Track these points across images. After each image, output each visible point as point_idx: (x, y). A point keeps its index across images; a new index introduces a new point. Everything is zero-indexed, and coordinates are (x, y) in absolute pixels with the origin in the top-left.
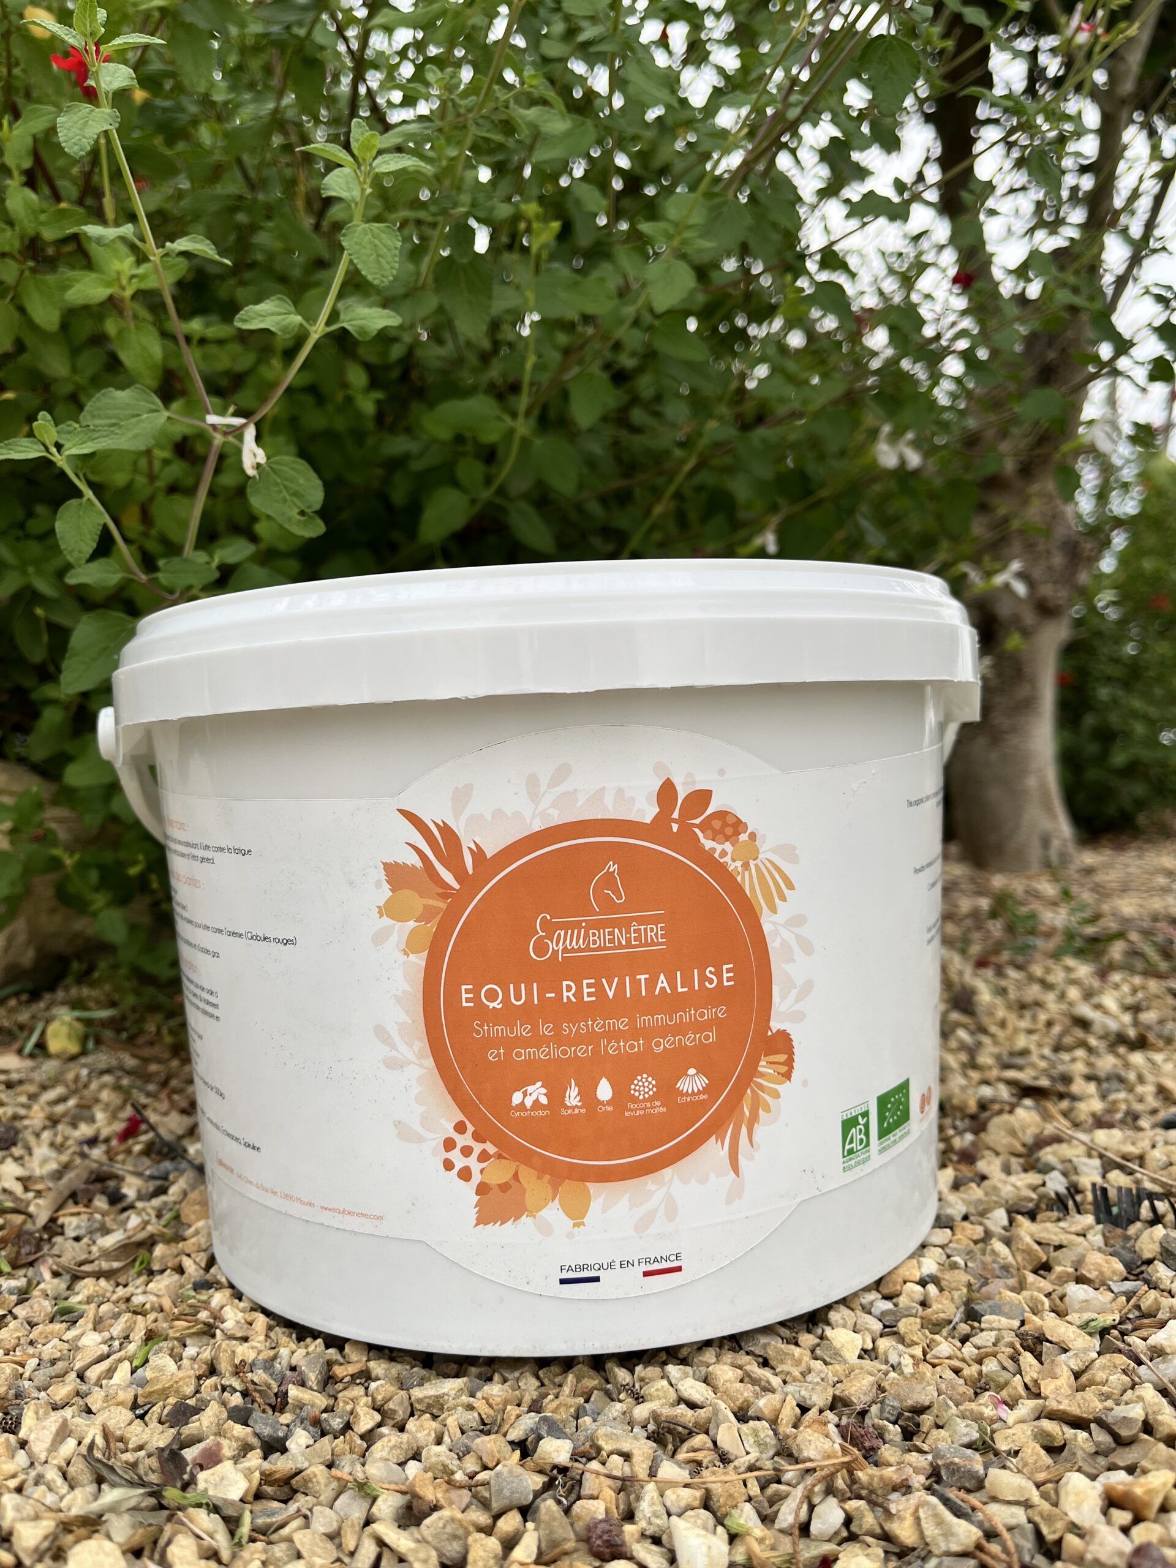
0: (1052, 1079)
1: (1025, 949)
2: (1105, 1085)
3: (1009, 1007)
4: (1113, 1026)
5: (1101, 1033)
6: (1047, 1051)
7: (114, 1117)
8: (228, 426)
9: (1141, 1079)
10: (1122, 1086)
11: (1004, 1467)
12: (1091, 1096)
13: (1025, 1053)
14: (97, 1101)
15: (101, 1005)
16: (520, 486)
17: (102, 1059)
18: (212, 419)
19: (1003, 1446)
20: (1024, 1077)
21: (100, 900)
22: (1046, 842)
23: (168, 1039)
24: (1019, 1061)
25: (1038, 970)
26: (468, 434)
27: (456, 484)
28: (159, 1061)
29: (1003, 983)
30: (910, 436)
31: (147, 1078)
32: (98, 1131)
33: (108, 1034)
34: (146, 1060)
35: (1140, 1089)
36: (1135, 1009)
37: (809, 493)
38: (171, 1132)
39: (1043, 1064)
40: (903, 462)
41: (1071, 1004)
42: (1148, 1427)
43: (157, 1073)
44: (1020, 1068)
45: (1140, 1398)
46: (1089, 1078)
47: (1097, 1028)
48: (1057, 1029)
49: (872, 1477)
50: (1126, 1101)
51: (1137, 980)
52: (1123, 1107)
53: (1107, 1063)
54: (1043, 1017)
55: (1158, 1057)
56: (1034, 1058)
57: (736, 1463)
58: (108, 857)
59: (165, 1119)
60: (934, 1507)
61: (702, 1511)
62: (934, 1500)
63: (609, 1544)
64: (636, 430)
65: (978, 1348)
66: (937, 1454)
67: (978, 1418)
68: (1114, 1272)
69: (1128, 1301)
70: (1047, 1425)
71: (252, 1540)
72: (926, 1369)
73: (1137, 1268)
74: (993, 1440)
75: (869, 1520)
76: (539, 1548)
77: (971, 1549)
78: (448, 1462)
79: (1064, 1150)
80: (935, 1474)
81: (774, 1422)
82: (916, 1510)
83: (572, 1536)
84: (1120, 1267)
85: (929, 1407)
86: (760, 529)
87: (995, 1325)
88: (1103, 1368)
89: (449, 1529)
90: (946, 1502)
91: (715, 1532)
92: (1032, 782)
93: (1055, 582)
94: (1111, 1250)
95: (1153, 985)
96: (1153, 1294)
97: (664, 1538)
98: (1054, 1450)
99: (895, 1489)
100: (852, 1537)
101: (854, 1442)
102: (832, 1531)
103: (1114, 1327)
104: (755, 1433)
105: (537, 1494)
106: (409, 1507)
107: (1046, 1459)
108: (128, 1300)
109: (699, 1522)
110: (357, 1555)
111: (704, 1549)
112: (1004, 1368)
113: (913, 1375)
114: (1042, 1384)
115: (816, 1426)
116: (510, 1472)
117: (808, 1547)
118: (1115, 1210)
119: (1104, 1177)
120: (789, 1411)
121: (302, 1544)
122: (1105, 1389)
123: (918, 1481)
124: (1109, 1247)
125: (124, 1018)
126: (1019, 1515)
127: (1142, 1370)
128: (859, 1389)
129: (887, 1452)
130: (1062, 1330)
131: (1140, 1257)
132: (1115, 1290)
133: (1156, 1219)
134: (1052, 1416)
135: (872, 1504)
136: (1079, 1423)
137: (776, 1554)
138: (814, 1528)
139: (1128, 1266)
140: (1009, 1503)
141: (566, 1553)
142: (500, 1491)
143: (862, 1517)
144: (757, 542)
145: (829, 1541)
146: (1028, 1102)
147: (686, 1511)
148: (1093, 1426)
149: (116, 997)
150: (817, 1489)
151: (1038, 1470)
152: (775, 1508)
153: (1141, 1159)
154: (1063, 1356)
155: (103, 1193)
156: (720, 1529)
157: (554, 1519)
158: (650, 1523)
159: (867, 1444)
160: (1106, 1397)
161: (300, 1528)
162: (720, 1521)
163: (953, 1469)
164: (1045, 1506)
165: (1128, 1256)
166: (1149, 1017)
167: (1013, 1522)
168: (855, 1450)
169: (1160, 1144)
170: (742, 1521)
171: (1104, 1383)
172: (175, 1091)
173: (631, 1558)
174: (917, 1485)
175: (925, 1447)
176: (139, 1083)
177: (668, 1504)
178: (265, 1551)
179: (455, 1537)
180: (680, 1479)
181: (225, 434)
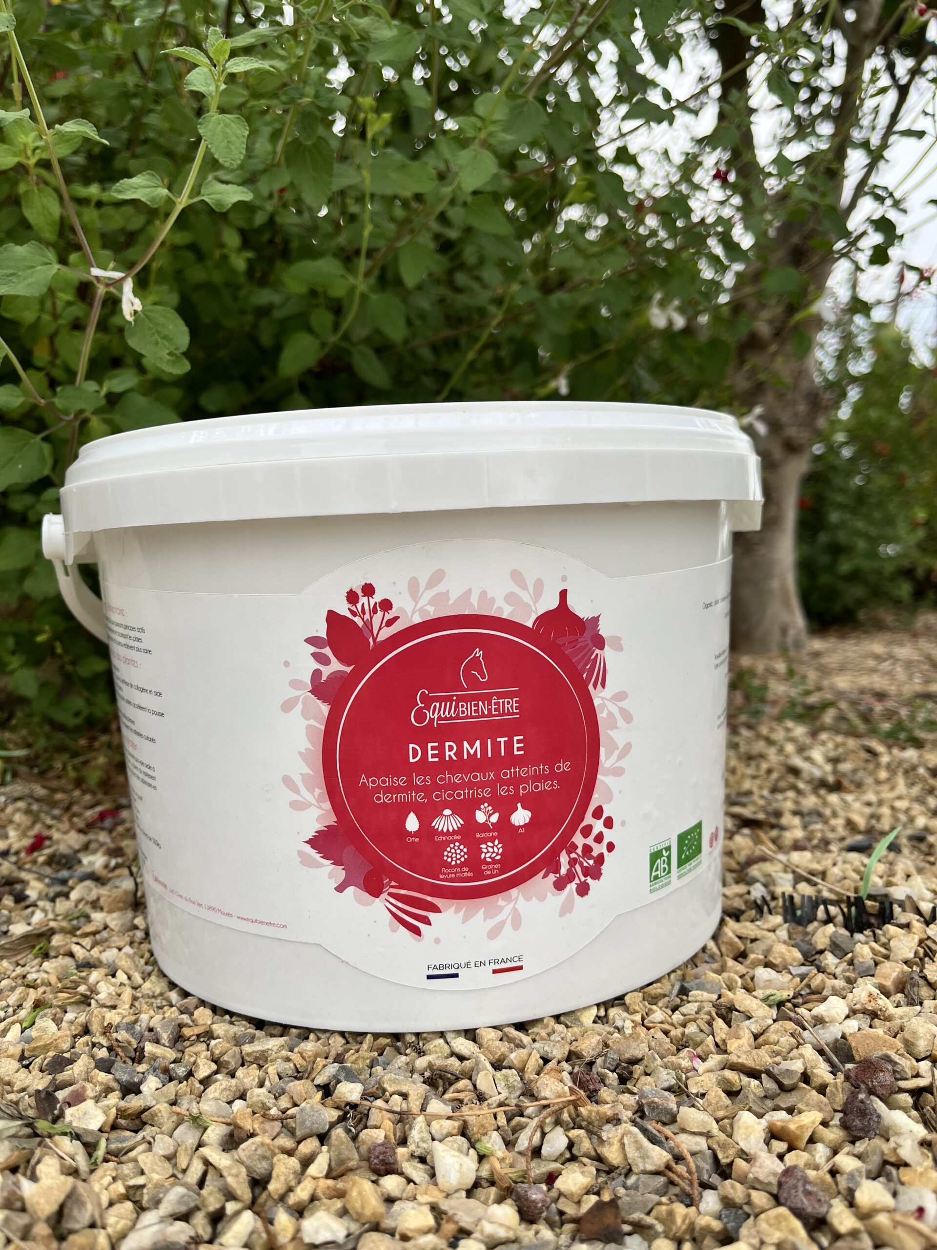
0: (768, 813)
1: (757, 713)
2: (807, 819)
3: (740, 758)
4: (817, 773)
5: (807, 778)
6: (765, 793)
7: (24, 834)
8: (110, 279)
9: (835, 814)
10: (819, 819)
11: (693, 1106)
12: (795, 827)
13: (749, 793)
14: (11, 822)
15: (18, 746)
16: (361, 332)
17: (18, 788)
18: (96, 272)
19: (693, 1090)
20: (747, 812)
21: (15, 662)
22: (784, 631)
23: (72, 774)
24: (744, 800)
25: (764, 730)
26: (319, 289)
27: (310, 330)
28: (64, 791)
29: (736, 739)
30: (676, 303)
31: (53, 804)
32: (10, 846)
33: (23, 769)
34: (53, 791)
35: (833, 822)
36: (835, 761)
37: (597, 346)
38: (70, 847)
39: (761, 802)
40: (670, 323)
41: (787, 756)
42: (806, 1078)
43: (62, 801)
44: (743, 805)
45: (802, 1056)
46: (795, 813)
47: (805, 775)
48: (775, 776)
49: (590, 1112)
50: (822, 831)
51: (839, 739)
52: (819, 835)
53: (810, 802)
54: (764, 766)
55: (849, 798)
56: (755, 798)
57: (490, 1101)
58: (23, 626)
59: (65, 837)
60: (636, 1136)
61: (459, 1137)
62: (635, 1130)
63: (384, 1162)
64: (458, 290)
65: (684, 1015)
66: (642, 1095)
67: (677, 1068)
68: (794, 959)
69: (801, 981)
70: (729, 1074)
71: (106, 1160)
72: (642, 1031)
73: (811, 957)
74: (687, 1087)
75: (585, 1145)
76: (330, 1165)
77: (662, 1168)
78: (266, 1100)
79: (767, 867)
80: (640, 1111)
81: (521, 1071)
82: (622, 1138)
83: (356, 1156)
84: (798, 955)
85: (641, 1059)
86: (556, 375)
87: (699, 998)
88: (777, 1032)
89: (259, 1152)
90: (644, 1131)
91: (467, 1155)
92: (775, 584)
93: (799, 425)
94: (792, 942)
95: (852, 743)
96: (820, 976)
97: (428, 1158)
98: (732, 1094)
99: (608, 1121)
100: (573, 1158)
101: (582, 1085)
102: (558, 1153)
103: (789, 1001)
104: (506, 1078)
105: (332, 1125)
106: (231, 1135)
107: (726, 1101)
108: (24, 977)
109: (456, 1146)
110: (188, 1172)
111: (457, 1167)
112: (702, 1031)
113: (631, 1035)
114: (729, 1042)
115: (553, 1073)
116: (312, 1108)
117: (539, 1166)
118: (799, 913)
119: (794, 887)
120: (534, 1061)
121: (145, 1164)
122: (776, 1048)
123: (626, 1115)
124: (791, 941)
125: (37, 757)
126: (701, 1144)
127: (806, 1034)
128: (588, 1046)
129: (605, 1093)
130: (748, 1002)
131: (815, 948)
132: (794, 972)
133: (829, 920)
134: (733, 1067)
135: (590, 1133)
136: (754, 1074)
137: (513, 1170)
138: (545, 1151)
139: (806, 955)
140: (694, 1133)
141: (351, 1170)
142: (304, 1122)
143: (582, 1142)
144: (553, 385)
145: (556, 1161)
146: (746, 831)
147: (447, 1136)
148: (763, 1075)
149: (31, 740)
150: (547, 1121)
151: (718, 1109)
152: (516, 1135)
153: (823, 875)
154: (747, 1022)
155: (11, 893)
156: (472, 1151)
157: (342, 1143)
158: (418, 1147)
159: (591, 1087)
160: (777, 1053)
161: (145, 1151)
162: (472, 1146)
163: (654, 1106)
164: (722, 1137)
165: (805, 947)
166: (846, 767)
167: (696, 1148)
168: (582, 1092)
169: (840, 864)
170: (488, 1145)
171: (776, 1043)
172: (75, 815)
173: (401, 1174)
174: (625, 1118)
175: (635, 1090)
176: (45, 808)
177: (433, 1132)
178: (116, 1169)
179: (264, 1157)
180: (443, 1113)
181: (107, 285)
